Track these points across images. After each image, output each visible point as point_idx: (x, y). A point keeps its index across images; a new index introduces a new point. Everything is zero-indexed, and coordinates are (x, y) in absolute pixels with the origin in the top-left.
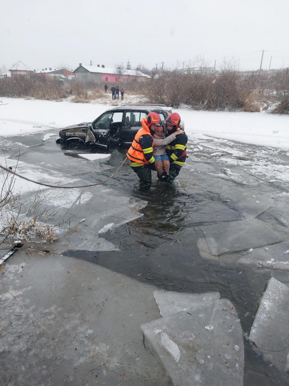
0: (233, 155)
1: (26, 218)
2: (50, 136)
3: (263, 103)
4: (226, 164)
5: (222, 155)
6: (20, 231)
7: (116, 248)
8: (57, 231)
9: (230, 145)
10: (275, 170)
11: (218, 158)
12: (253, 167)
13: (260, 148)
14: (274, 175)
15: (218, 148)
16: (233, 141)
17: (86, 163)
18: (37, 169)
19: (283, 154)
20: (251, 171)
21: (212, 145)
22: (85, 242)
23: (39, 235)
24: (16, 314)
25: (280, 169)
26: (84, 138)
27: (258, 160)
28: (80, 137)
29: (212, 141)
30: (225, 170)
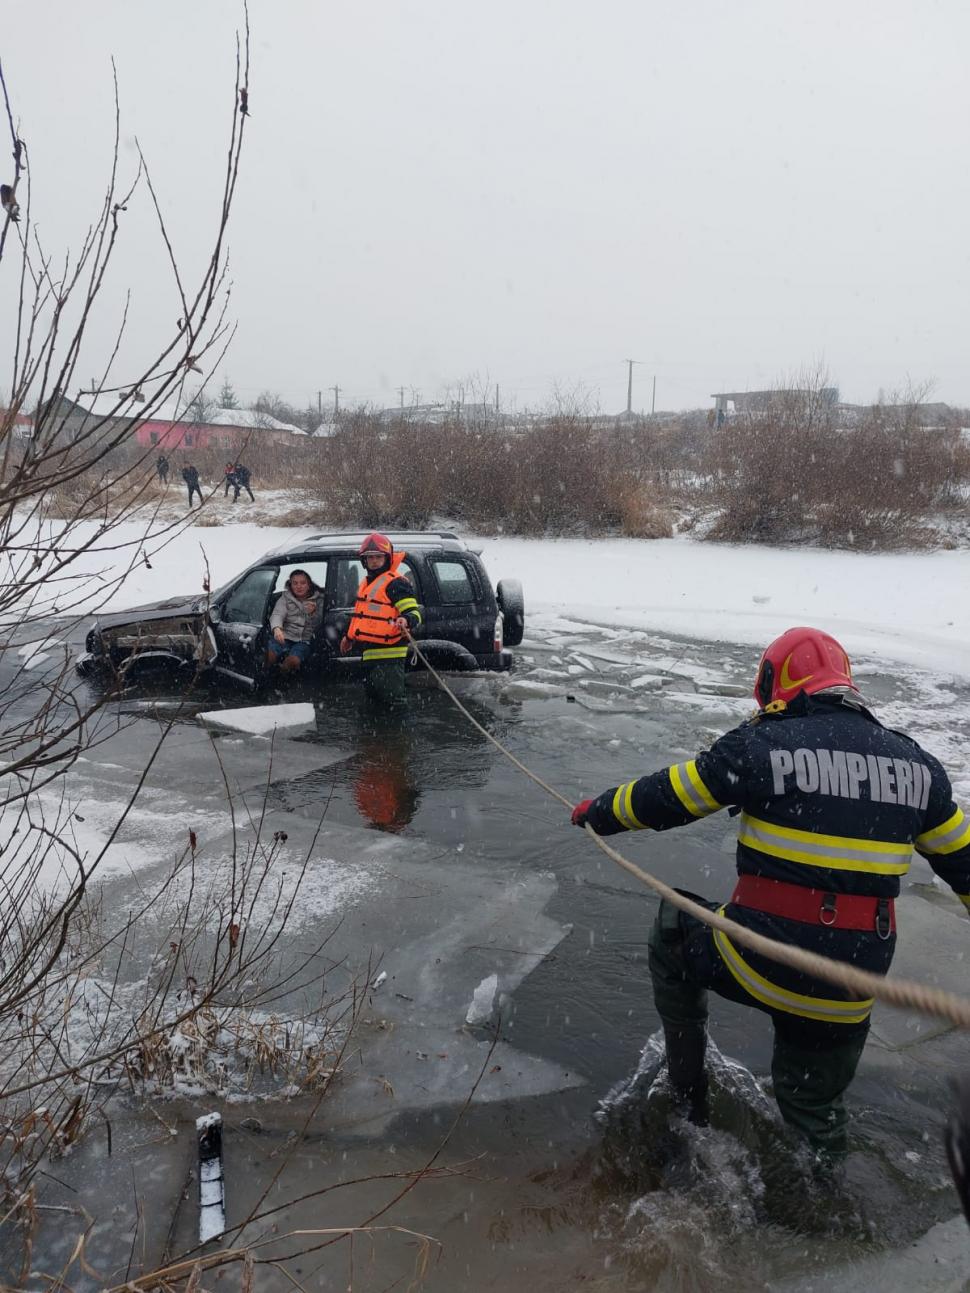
3: (675, 511)
5: (665, 683)
6: (182, 1058)
17: (240, 745)
22: (445, 1067)
26: (189, 653)
28: (176, 650)
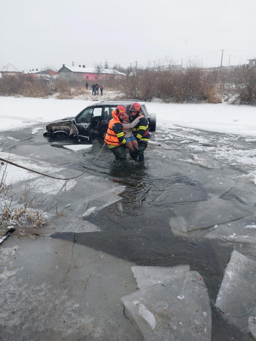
0: (199, 142)
1: (18, 205)
2: (38, 130)
3: (224, 95)
4: (193, 150)
5: (190, 142)
6: (13, 217)
7: (98, 229)
8: (46, 216)
9: (196, 133)
10: (235, 155)
11: (187, 145)
12: (217, 152)
13: (223, 136)
14: (235, 159)
15: (186, 136)
16: (199, 130)
17: (70, 153)
18: (27, 160)
19: (242, 140)
20: (214, 156)
21: (181, 134)
22: (71, 224)
23: (30, 220)
24: (11, 292)
25: (240, 154)
26: (68, 131)
27: (221, 146)
28: (64, 130)
29: (181, 130)
30: (193, 156)
